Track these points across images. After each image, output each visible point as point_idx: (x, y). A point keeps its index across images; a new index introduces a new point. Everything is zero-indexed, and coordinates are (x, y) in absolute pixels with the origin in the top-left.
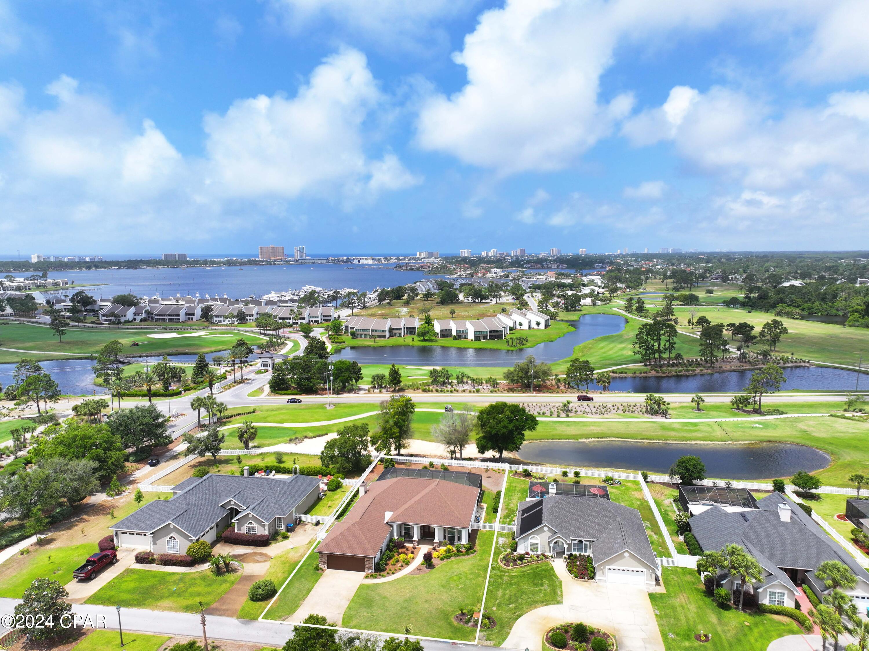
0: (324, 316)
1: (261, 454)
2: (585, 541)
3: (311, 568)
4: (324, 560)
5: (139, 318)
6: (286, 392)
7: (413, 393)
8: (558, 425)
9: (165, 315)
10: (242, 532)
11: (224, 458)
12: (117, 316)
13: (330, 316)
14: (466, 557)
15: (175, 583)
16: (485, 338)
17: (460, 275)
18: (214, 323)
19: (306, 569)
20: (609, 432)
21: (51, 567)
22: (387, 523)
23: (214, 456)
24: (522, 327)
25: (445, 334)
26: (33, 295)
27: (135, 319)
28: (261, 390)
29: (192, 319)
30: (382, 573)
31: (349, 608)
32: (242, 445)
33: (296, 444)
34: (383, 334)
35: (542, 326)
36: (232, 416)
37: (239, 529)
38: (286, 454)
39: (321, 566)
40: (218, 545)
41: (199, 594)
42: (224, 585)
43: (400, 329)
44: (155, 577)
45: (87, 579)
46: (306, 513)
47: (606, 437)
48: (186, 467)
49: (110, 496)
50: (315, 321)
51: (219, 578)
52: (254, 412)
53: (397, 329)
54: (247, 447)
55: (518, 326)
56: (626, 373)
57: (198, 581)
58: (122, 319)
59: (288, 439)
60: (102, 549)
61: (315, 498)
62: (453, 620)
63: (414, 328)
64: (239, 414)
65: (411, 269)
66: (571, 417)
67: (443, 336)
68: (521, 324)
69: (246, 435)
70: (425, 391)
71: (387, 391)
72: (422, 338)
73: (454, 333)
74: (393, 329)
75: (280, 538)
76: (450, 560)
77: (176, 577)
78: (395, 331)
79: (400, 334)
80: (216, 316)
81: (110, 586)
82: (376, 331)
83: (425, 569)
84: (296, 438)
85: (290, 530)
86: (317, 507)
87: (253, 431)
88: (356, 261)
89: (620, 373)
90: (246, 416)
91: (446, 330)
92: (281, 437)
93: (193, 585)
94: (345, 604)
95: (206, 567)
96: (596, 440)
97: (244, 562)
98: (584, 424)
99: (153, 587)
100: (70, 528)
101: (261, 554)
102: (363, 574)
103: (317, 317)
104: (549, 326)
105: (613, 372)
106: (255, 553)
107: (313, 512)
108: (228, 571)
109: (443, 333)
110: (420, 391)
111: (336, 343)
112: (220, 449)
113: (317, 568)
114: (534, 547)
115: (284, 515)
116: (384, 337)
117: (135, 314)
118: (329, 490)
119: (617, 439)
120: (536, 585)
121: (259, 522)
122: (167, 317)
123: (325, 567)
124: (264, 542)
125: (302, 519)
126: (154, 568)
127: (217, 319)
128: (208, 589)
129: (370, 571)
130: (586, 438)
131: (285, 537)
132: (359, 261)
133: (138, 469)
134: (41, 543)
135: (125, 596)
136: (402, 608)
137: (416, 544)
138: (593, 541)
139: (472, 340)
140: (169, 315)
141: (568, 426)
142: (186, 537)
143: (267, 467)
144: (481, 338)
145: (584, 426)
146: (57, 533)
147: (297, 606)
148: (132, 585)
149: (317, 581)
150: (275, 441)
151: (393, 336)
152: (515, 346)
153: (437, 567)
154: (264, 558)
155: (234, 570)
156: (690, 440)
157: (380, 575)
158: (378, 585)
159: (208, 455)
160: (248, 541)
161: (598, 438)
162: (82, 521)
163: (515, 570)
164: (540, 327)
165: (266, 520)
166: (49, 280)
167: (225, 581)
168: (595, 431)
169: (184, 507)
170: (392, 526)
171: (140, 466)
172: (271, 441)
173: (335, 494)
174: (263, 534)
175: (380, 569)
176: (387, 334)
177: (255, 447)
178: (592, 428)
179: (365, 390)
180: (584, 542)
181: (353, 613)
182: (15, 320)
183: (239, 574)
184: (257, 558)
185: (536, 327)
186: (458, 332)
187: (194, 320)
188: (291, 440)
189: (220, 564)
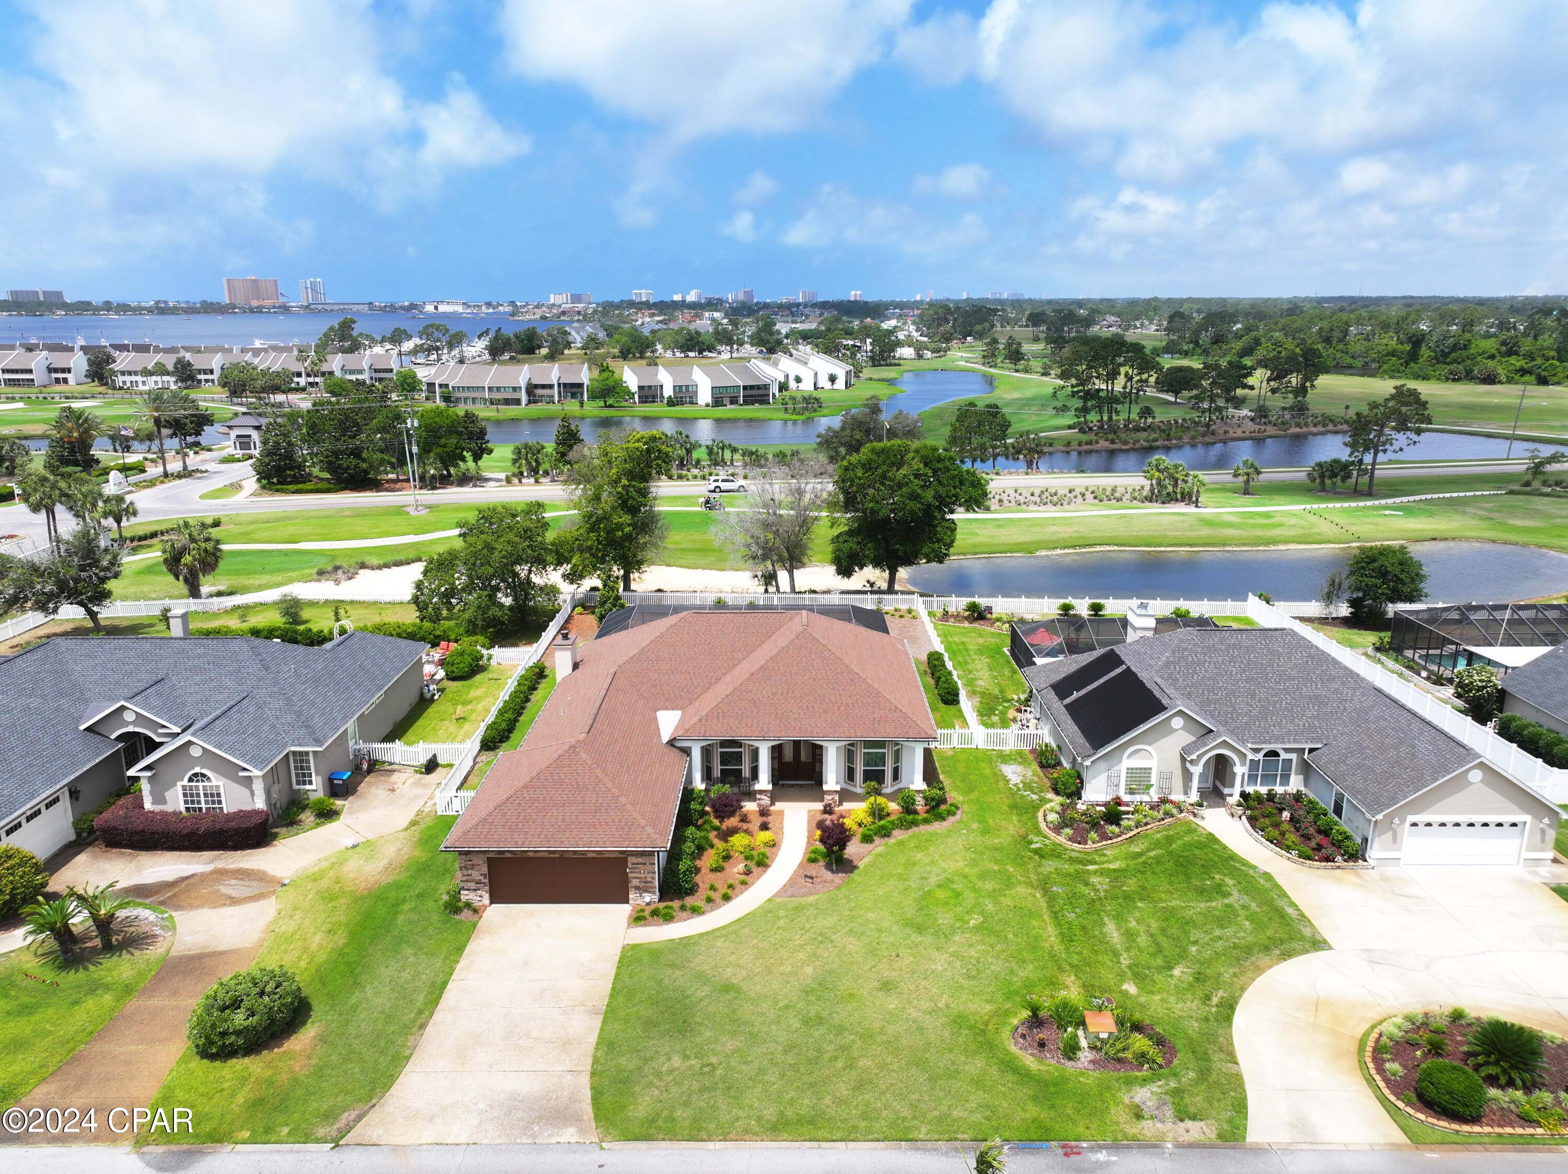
0: (376, 371)
1: (236, 608)
2: (1287, 750)
3: (433, 908)
4: (475, 874)
6: (300, 486)
10: (169, 808)
11: (125, 623)
13: (391, 371)
14: (941, 827)
16: (734, 401)
18: (121, 388)
19: (413, 909)
22: (671, 743)
23: (93, 615)
24: (802, 386)
25: (649, 394)
28: (236, 485)
29: (65, 381)
30: (690, 901)
32: (181, 586)
33: (337, 582)
34: (515, 396)
35: (840, 384)
37: (159, 798)
38: (312, 604)
39: (465, 896)
40: (82, 859)
42: (90, 1003)
43: (551, 386)
46: (390, 738)
51: (72, 977)
52: (216, 524)
53: (544, 387)
54: (195, 592)
55: (793, 384)
59: (315, 571)
61: (411, 698)
62: (1013, 1049)
63: (580, 385)
67: (644, 397)
68: (798, 380)
69: (187, 559)
71: (553, 481)
72: (601, 402)
73: (668, 392)
74: (536, 386)
75: (307, 817)
76: (892, 841)
78: (539, 392)
79: (551, 397)
80: (123, 373)
82: (498, 389)
83: (828, 875)
84: (336, 568)
85: (341, 789)
86: (421, 722)
87: (210, 546)
88: (430, 308)
91: (650, 387)
92: (292, 570)
95: (15, 938)
97: (178, 908)
98: (1034, 523)
101: (240, 875)
102: (623, 910)
103: (361, 372)
104: (854, 382)
106: (221, 874)
107: (411, 734)
108: (109, 948)
109: (644, 393)
112: (106, 595)
113: (454, 907)
114: (1138, 780)
115: (318, 742)
116: (517, 402)
118: (451, 677)
119: (1116, 548)
120: (1204, 893)
121: (231, 771)
123: (481, 897)
124: (251, 835)
125: (378, 757)
127: (128, 379)
128: (20, 1027)
129: (647, 898)
130: (1049, 549)
131: (327, 814)
132: (436, 308)
136: (806, 1022)
137: (766, 800)
138: (1311, 751)
139: (707, 405)
141: (1000, 526)
143: (257, 631)
144: (727, 401)
149: (460, 949)
150: (277, 578)
151: (535, 402)
152: (799, 414)
153: (861, 865)
154: (255, 887)
155: (136, 941)
156: (1275, 543)
157: (683, 908)
158: (686, 943)
159: (71, 613)
160: (192, 834)
161: (1074, 547)
163: (1113, 853)
164: (835, 387)
165: (256, 761)
167: (94, 988)
170: (687, 752)
172: (264, 579)
173: (470, 687)
174: (248, 808)
175: (676, 888)
176: (524, 398)
177: (219, 594)
179: (498, 480)
180: (1284, 756)
181: (628, 1062)
183: (154, 952)
184: (229, 888)
185: (827, 385)
186: (677, 388)
187: (72, 381)
188: (321, 573)
189: (79, 920)
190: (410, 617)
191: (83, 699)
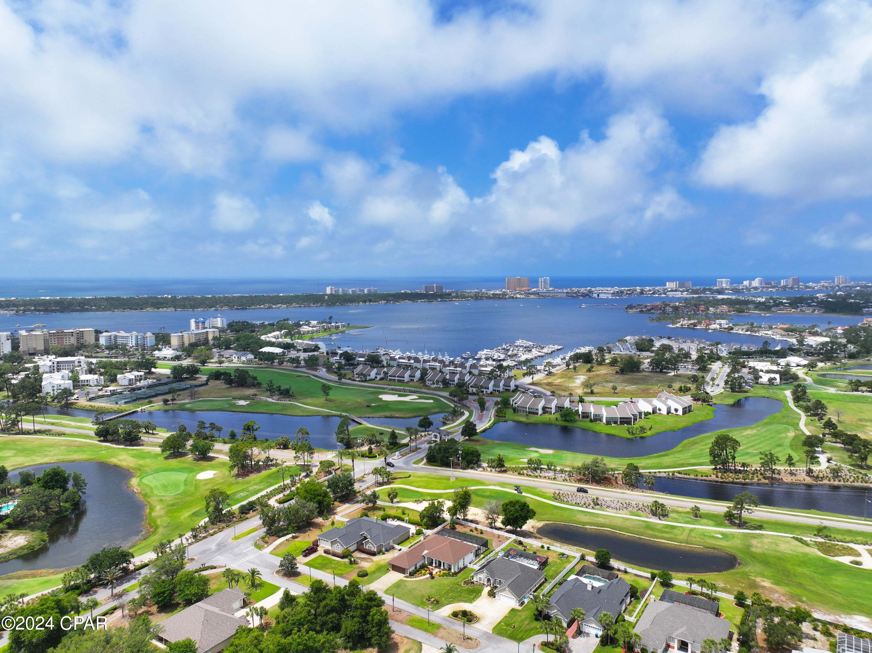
0: (505, 386)
1: (398, 507)
3: (386, 569)
4: (392, 566)
5: (379, 377)
6: (434, 464)
7: (511, 475)
8: (580, 513)
9: (395, 377)
10: (366, 548)
11: (380, 506)
12: (365, 376)
13: (510, 386)
14: (451, 577)
15: (334, 564)
16: (616, 423)
17: (682, 325)
18: (427, 386)
19: (384, 568)
20: (609, 524)
21: (295, 548)
22: (423, 556)
23: (373, 505)
24: (661, 412)
25: (586, 415)
26: (319, 346)
27: (376, 377)
28: (422, 459)
29: (413, 380)
31: (390, 587)
32: (390, 501)
33: (417, 504)
34: (537, 411)
36: (396, 479)
37: (365, 546)
38: (409, 509)
40: (355, 552)
41: (341, 570)
42: (351, 569)
43: (552, 408)
44: (328, 560)
45: (305, 556)
46: (398, 544)
47: (604, 527)
48: (361, 509)
49: (323, 520)
50: (498, 391)
51: (350, 565)
52: (409, 476)
53: (548, 408)
54: (392, 502)
55: (658, 411)
56: (689, 475)
57: (343, 565)
58: (368, 378)
59: (415, 499)
60: (313, 545)
61: (406, 537)
62: (424, 599)
63: (563, 408)
64: (400, 478)
65: (641, 311)
66: (595, 509)
67: (583, 417)
69: (391, 496)
70: (519, 474)
71: (495, 471)
72: (564, 419)
73: (592, 416)
74: (546, 408)
75: (381, 554)
76: (443, 577)
77: (335, 562)
78: (547, 410)
79: (551, 412)
80: (428, 380)
81: (313, 560)
82: (532, 409)
83: (430, 579)
84: (419, 500)
85: (387, 551)
86: (405, 542)
87: (395, 494)
88: (595, 295)
89: (684, 474)
90: (404, 479)
91: (587, 413)
92: (412, 498)
93: (340, 566)
94: (390, 585)
95: (346, 560)
96: (597, 528)
97: (362, 561)
98: (597, 515)
99: (326, 564)
100: (305, 533)
101: (371, 559)
102: (404, 575)
103: (499, 387)
104: (690, 411)
105: (679, 473)
106: (368, 558)
107: (402, 543)
108: (354, 563)
109: (584, 415)
110: (516, 473)
111: (499, 416)
112: (377, 502)
113: (388, 569)
114: (480, 579)
115: (386, 543)
116: (537, 414)
117: (376, 374)
118: (416, 534)
119: (610, 529)
120: (469, 594)
121: (373, 545)
122: (396, 378)
123: (391, 569)
124: (374, 554)
125: (395, 547)
126: (330, 556)
128: (345, 569)
129: (407, 575)
131: (384, 554)
132: (598, 296)
133: (339, 506)
134: (293, 537)
135: (317, 565)
137: (434, 567)
138: (504, 582)
139: (603, 424)
140: (398, 377)
141: (587, 515)
142: (343, 546)
143: (394, 516)
144: (612, 423)
145: (596, 517)
146: (300, 534)
147: (372, 582)
148: (320, 561)
149: (385, 574)
150: (409, 500)
151: (545, 413)
152: (634, 434)
153: (435, 579)
154: (371, 561)
155: (357, 564)
157: (410, 577)
158: (407, 581)
159: (371, 505)
160: (367, 552)
161: (598, 526)
162: (310, 530)
163: (466, 587)
164: (677, 414)
165: (376, 544)
166: (333, 324)
167: (352, 567)
168: (600, 522)
169: (345, 533)
170: (425, 557)
171: (340, 505)
172: (406, 499)
174: (374, 550)
175: (412, 574)
176: (540, 412)
177: (398, 502)
178: (600, 519)
180: (501, 581)
181: (389, 589)
182: (305, 373)
184: (369, 560)
185: (674, 413)
186: (596, 415)
187: (415, 381)
188: (416, 501)
189: (352, 559)
190: (417, 519)
191: (361, 530)
